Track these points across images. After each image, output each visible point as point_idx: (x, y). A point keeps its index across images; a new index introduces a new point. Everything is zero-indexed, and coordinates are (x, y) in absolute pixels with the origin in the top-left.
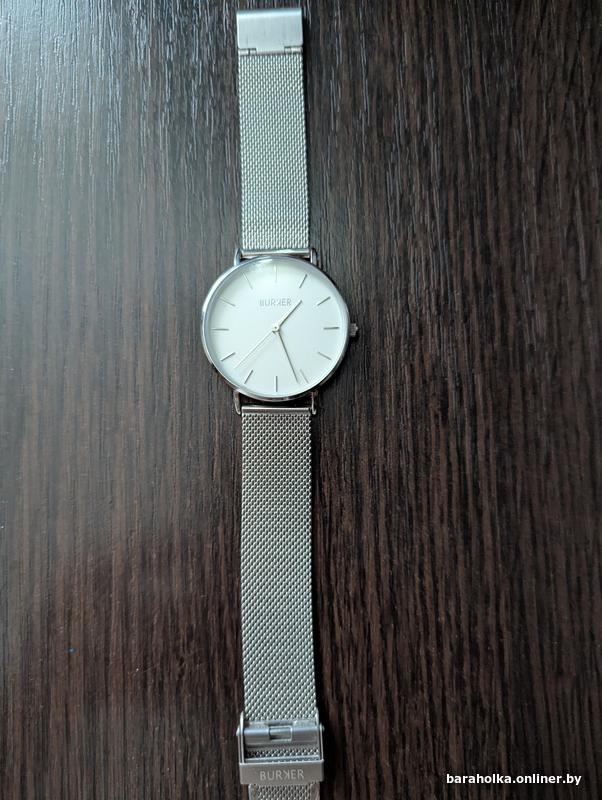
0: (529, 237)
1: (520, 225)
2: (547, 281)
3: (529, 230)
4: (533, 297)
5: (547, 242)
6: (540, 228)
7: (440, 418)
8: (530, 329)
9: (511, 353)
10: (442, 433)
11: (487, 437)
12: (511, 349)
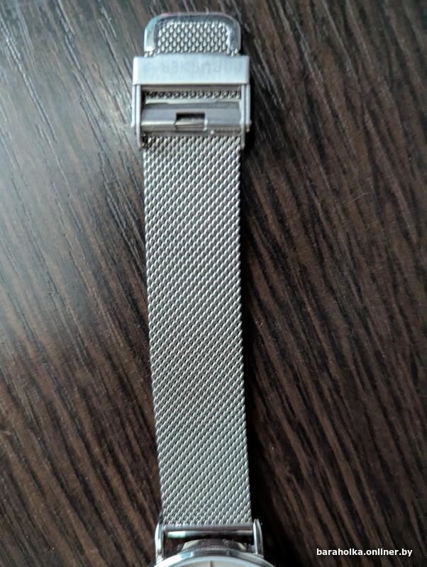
0: (326, 212)
1: (310, 200)
2: (371, 262)
3: (323, 203)
4: (359, 291)
5: (352, 209)
6: (337, 192)
7: (295, 481)
8: (369, 333)
9: (355, 373)
10: (303, 497)
11: (358, 481)
12: (353, 368)
